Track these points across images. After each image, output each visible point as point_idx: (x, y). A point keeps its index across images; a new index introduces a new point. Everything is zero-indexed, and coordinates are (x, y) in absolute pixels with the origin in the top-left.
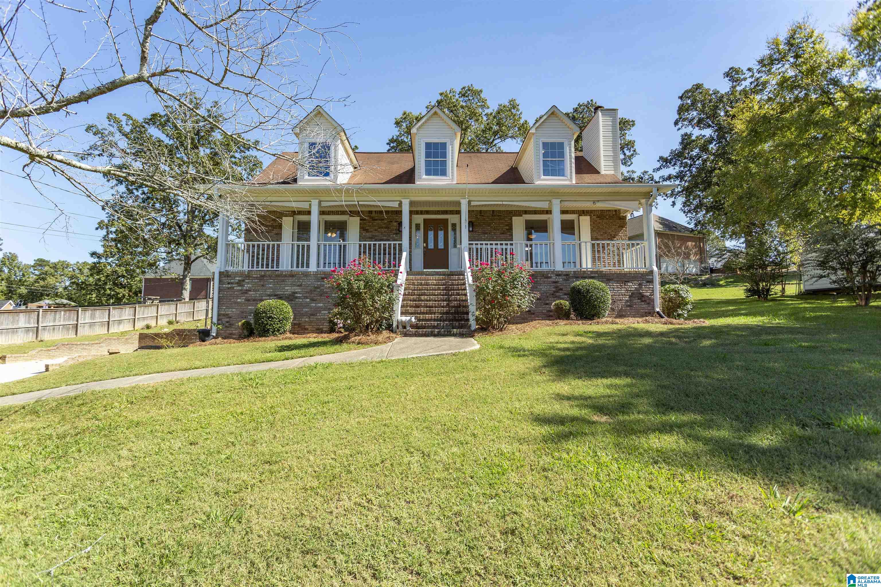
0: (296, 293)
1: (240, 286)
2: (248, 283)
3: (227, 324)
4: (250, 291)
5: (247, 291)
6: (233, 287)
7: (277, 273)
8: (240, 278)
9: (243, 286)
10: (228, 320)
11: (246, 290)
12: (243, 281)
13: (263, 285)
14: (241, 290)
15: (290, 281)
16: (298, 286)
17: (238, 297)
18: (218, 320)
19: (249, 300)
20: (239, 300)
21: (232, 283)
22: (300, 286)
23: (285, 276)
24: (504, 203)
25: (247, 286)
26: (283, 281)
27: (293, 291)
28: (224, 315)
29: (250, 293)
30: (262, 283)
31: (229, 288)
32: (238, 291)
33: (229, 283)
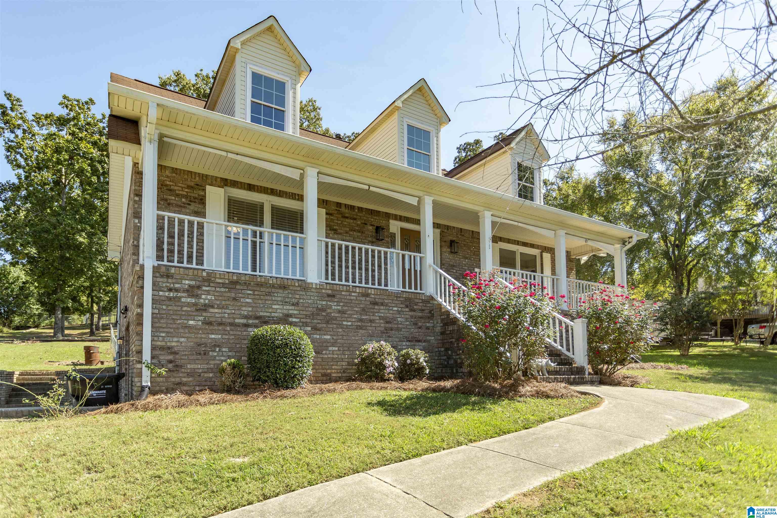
0: (291, 316)
1: (192, 296)
2: (208, 293)
3: (170, 366)
4: (212, 307)
5: (206, 307)
6: (180, 298)
7: (259, 280)
8: (193, 283)
9: (198, 296)
10: (171, 357)
11: (205, 305)
12: (199, 287)
13: (235, 299)
14: (195, 304)
15: (280, 295)
16: (293, 305)
17: (189, 316)
18: (152, 358)
19: (210, 323)
20: (191, 322)
21: (177, 290)
22: (297, 304)
23: (273, 286)
24: (520, 225)
25: (205, 299)
26: (269, 294)
27: (286, 312)
28: (162, 348)
29: (211, 310)
30: (233, 295)
31: (170, 299)
32: (188, 304)
33: (170, 290)
